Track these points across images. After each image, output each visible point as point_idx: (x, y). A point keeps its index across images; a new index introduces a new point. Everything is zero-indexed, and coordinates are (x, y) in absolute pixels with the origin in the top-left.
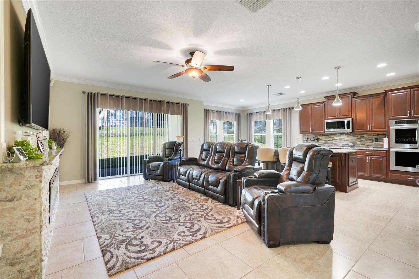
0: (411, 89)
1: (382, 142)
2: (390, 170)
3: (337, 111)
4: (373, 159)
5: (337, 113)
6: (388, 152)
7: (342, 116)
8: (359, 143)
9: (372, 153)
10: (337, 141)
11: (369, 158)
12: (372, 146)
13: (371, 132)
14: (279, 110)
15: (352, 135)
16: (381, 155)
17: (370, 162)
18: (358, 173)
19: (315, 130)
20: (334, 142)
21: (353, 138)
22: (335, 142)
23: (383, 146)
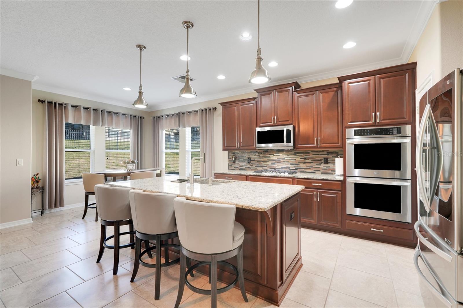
0: (376, 76)
1: (332, 165)
2: (347, 214)
3: (273, 114)
4: (323, 195)
5: (273, 117)
6: (344, 183)
7: (279, 122)
8: (302, 166)
9: (321, 185)
10: (274, 162)
11: (317, 194)
12: (320, 170)
13: (319, 148)
14: (197, 111)
15: (293, 152)
16: (335, 188)
17: (318, 200)
18: (301, 219)
19: (244, 145)
20: (270, 164)
21: (295, 158)
22: (272, 164)
23: (335, 171)
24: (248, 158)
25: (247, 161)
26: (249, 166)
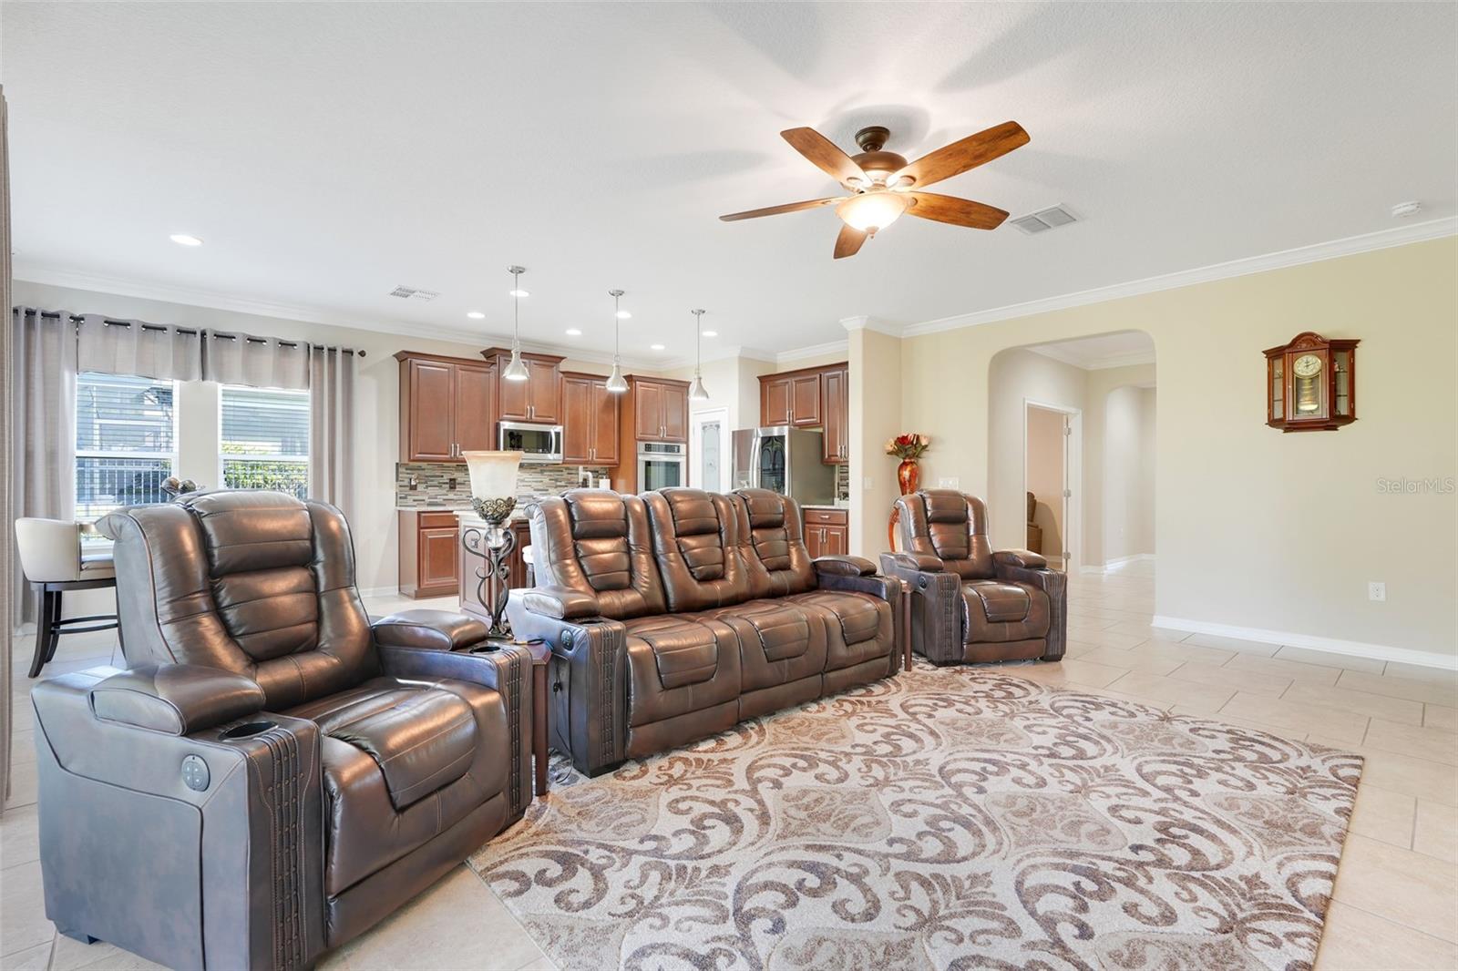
24: (451, 480)
25: (448, 486)
26: (451, 496)
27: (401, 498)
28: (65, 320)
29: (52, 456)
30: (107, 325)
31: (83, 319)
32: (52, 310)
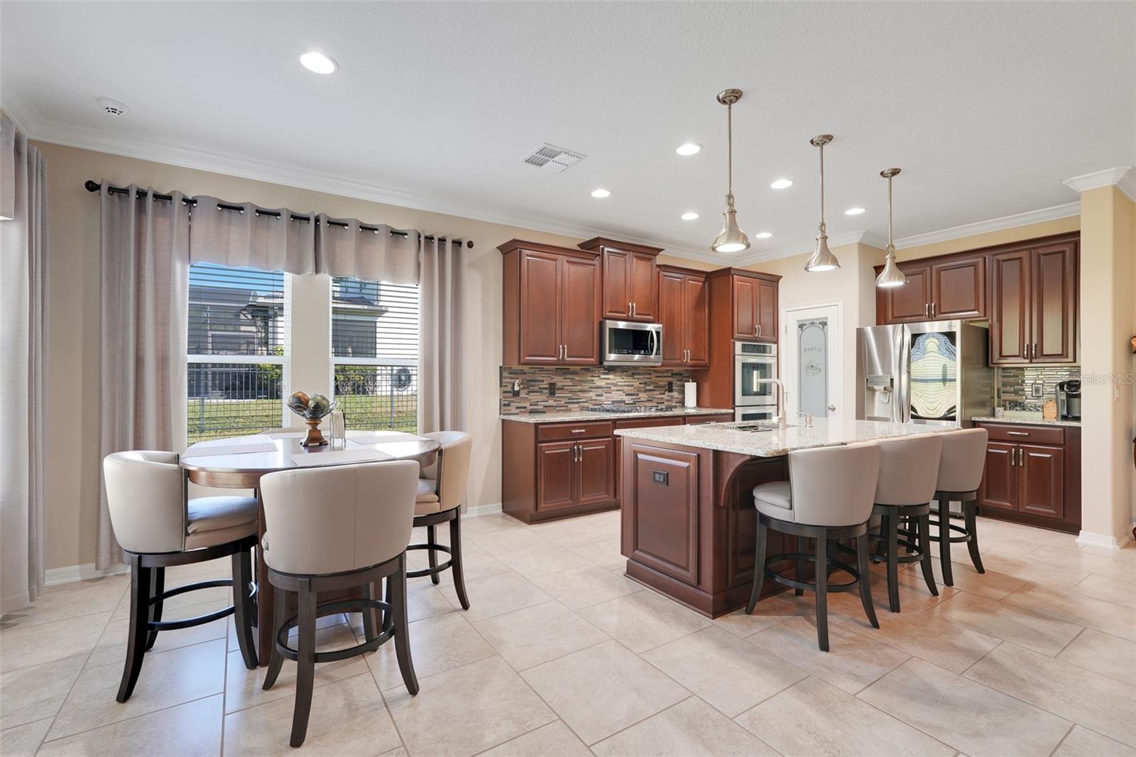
0: (756, 280)
1: (681, 394)
3: (629, 297)
5: (630, 304)
8: (642, 396)
12: (663, 403)
13: (687, 366)
24: (550, 384)
25: (547, 391)
26: (551, 402)
27: (505, 405)
28: (177, 201)
29: (163, 362)
30: (220, 209)
31: (195, 202)
32: (165, 192)
